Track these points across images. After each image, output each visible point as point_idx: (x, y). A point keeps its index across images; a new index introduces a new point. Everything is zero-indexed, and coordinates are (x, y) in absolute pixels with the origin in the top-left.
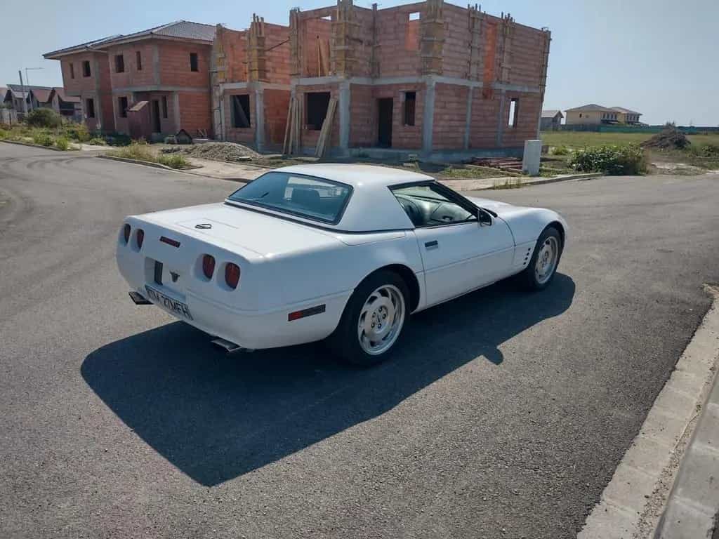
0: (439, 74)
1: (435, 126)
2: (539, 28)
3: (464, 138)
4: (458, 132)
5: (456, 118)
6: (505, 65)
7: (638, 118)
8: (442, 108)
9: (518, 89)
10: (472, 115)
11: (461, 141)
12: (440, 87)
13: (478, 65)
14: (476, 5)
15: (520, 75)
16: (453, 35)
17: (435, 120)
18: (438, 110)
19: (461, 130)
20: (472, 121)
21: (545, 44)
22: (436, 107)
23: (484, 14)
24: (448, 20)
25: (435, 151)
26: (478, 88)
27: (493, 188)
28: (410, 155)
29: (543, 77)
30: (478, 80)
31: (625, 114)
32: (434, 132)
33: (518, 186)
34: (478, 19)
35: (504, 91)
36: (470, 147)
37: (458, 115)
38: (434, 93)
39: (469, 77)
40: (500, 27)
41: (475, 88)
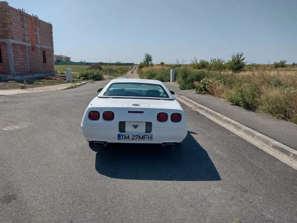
0: (12, 39)
1: (15, 63)
2: (47, 22)
3: (28, 68)
4: (24, 66)
5: (23, 59)
6: (38, 37)
7: (70, 59)
8: (16, 55)
9: (44, 47)
10: (29, 58)
11: (26, 70)
12: (14, 45)
13: (28, 36)
14: (23, 9)
15: (44, 41)
16: (15, 21)
17: (14, 60)
18: (15, 56)
19: (26, 64)
20: (29, 60)
21: (51, 29)
22: (13, 54)
23: (26, 14)
24: (12, 14)
25: (17, 75)
26: (30, 46)
27: (68, 88)
28: (8, 77)
29: (52, 42)
30: (29, 42)
31: (64, 58)
32: (15, 66)
33: (75, 87)
34: (24, 15)
35: (39, 48)
36: (31, 72)
37: (23, 58)
38: (11, 47)
39: (25, 41)
40: (33, 20)
41: (28, 46)
